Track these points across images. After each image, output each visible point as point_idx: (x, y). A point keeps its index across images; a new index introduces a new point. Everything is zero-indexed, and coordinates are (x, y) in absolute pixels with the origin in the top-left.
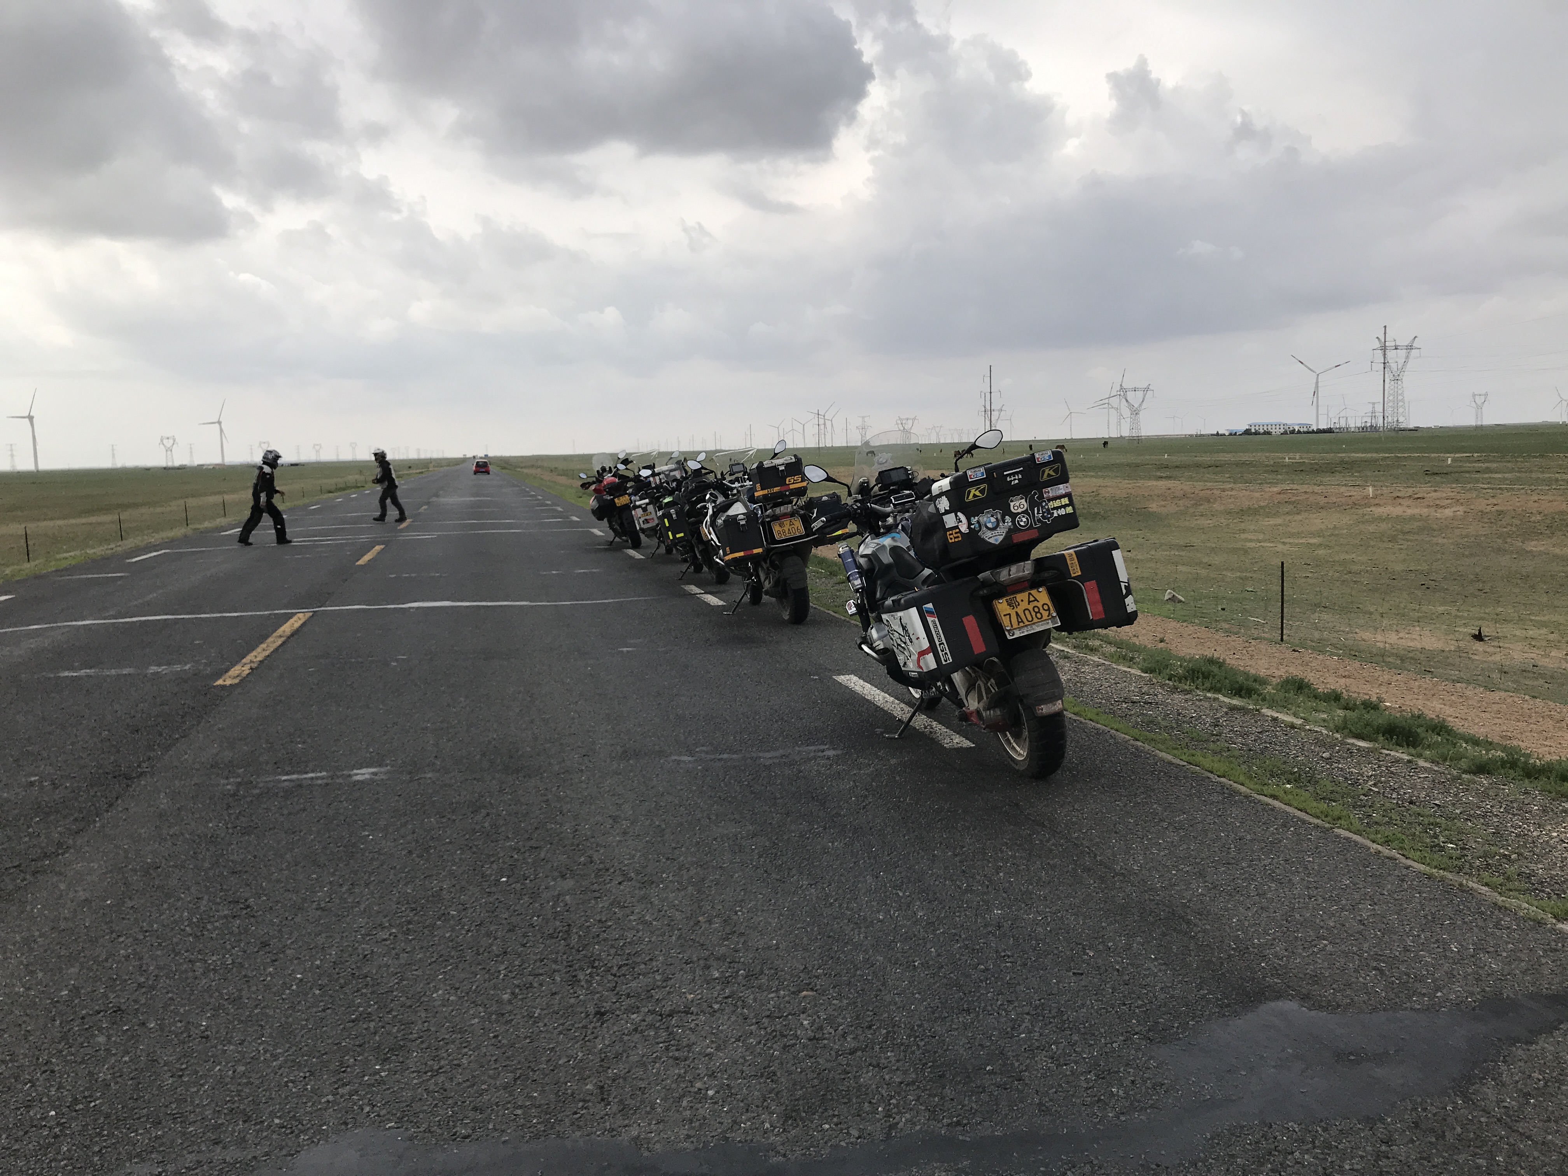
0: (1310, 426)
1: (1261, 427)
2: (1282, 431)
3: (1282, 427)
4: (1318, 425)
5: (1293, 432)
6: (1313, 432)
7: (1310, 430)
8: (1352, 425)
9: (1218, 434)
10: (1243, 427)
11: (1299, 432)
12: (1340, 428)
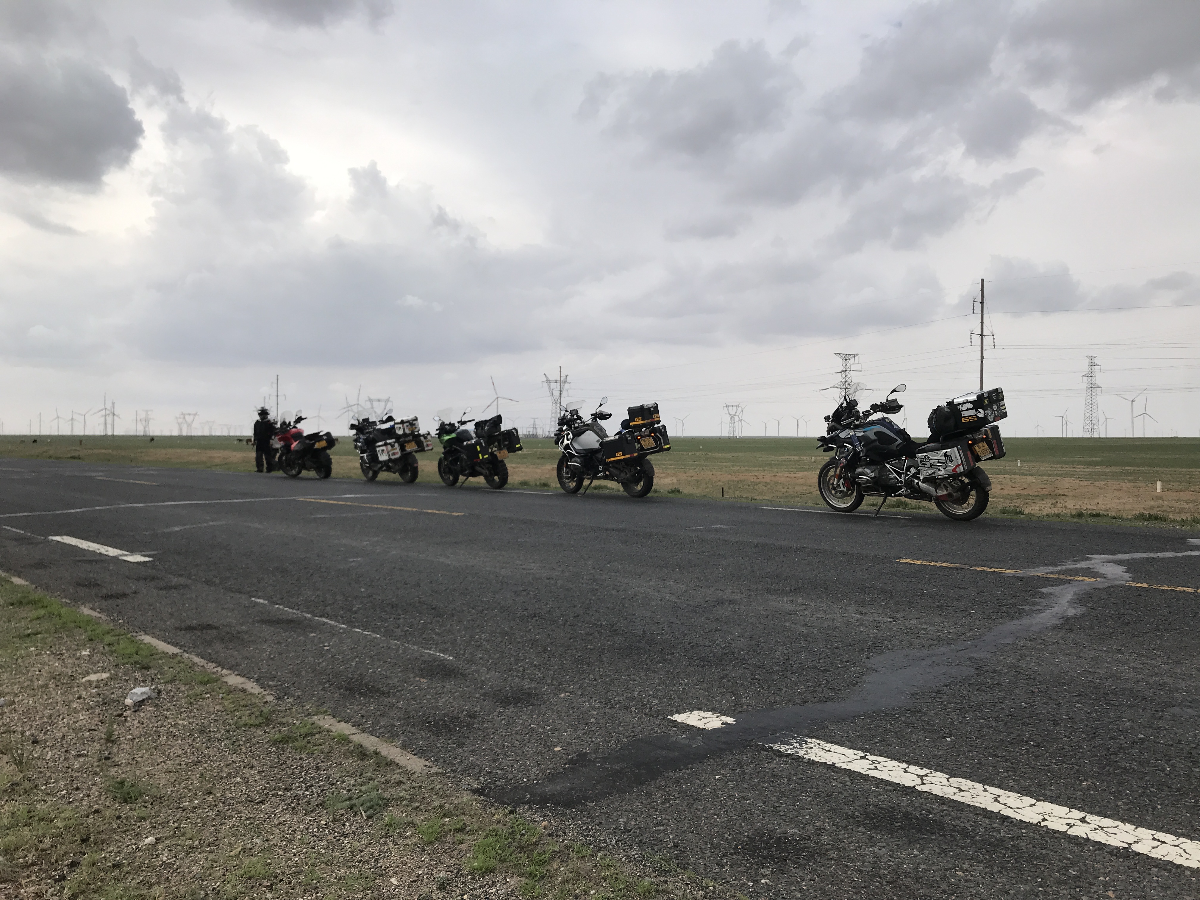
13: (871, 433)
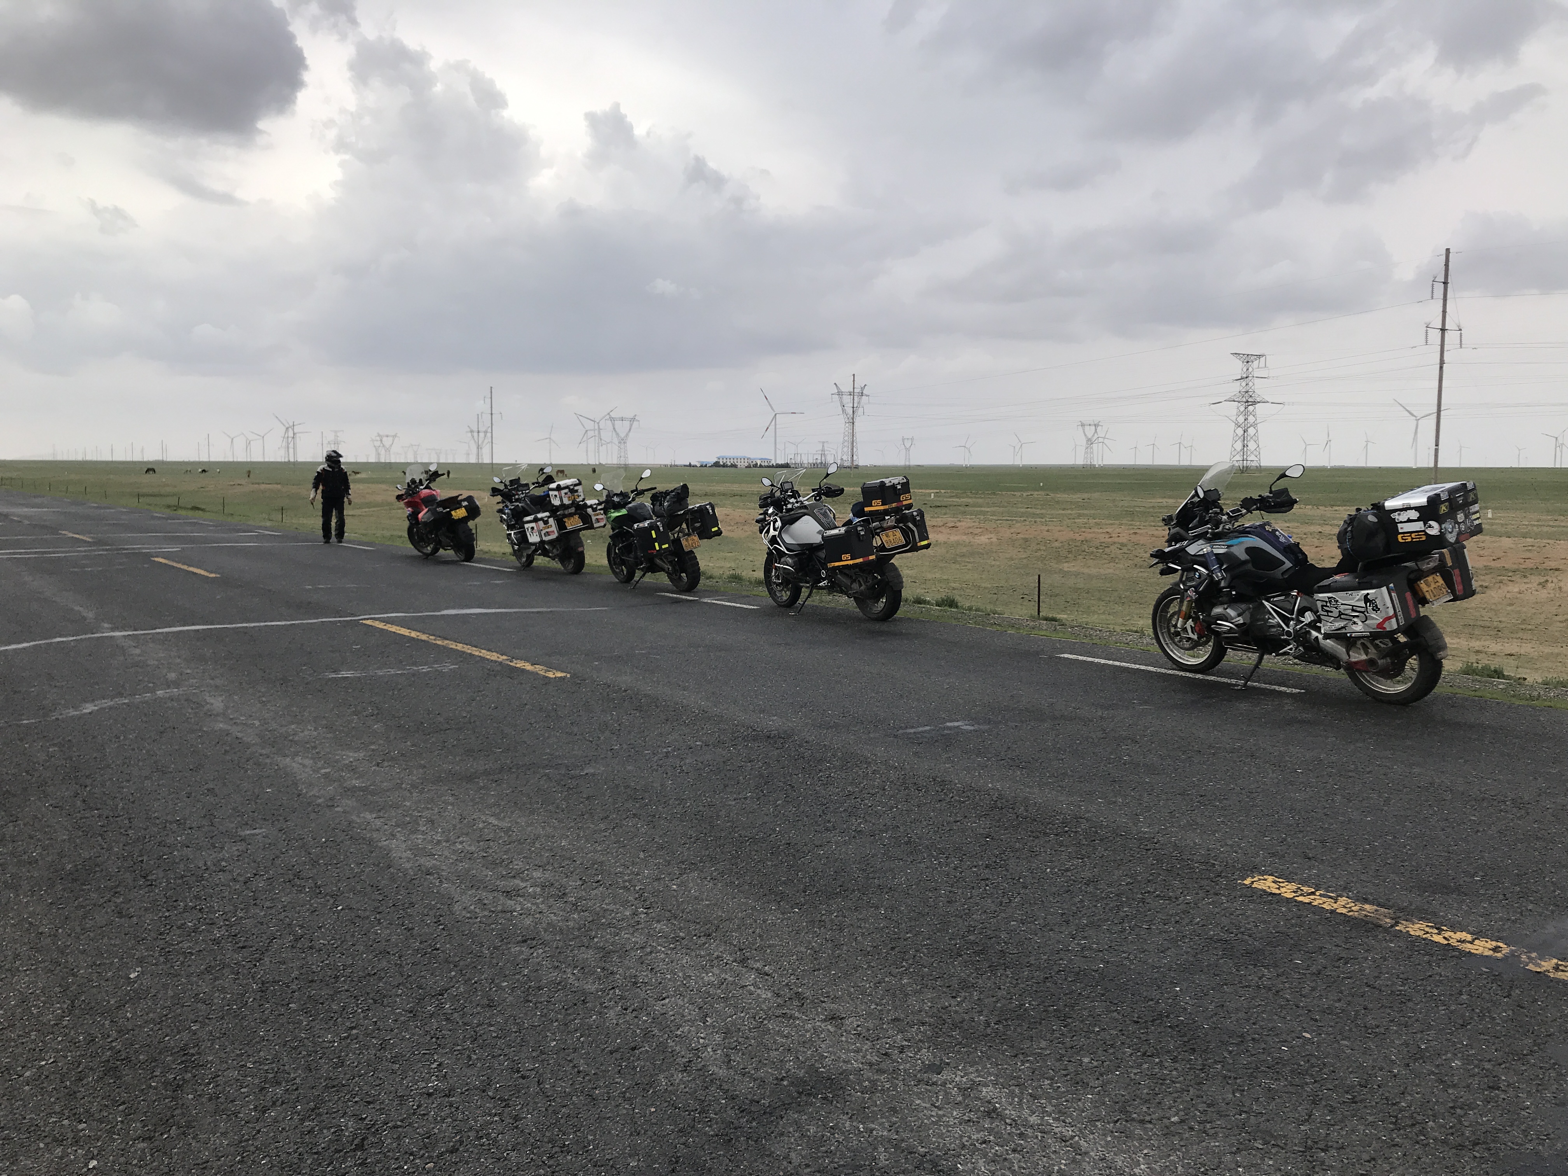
0: (770, 461)
1: (728, 460)
2: (746, 464)
3: (746, 461)
4: (776, 461)
5: (756, 466)
6: (773, 466)
7: (771, 464)
8: (805, 462)
9: (690, 465)
10: (712, 460)
11: (761, 466)
12: (795, 464)
13: (1239, 548)
